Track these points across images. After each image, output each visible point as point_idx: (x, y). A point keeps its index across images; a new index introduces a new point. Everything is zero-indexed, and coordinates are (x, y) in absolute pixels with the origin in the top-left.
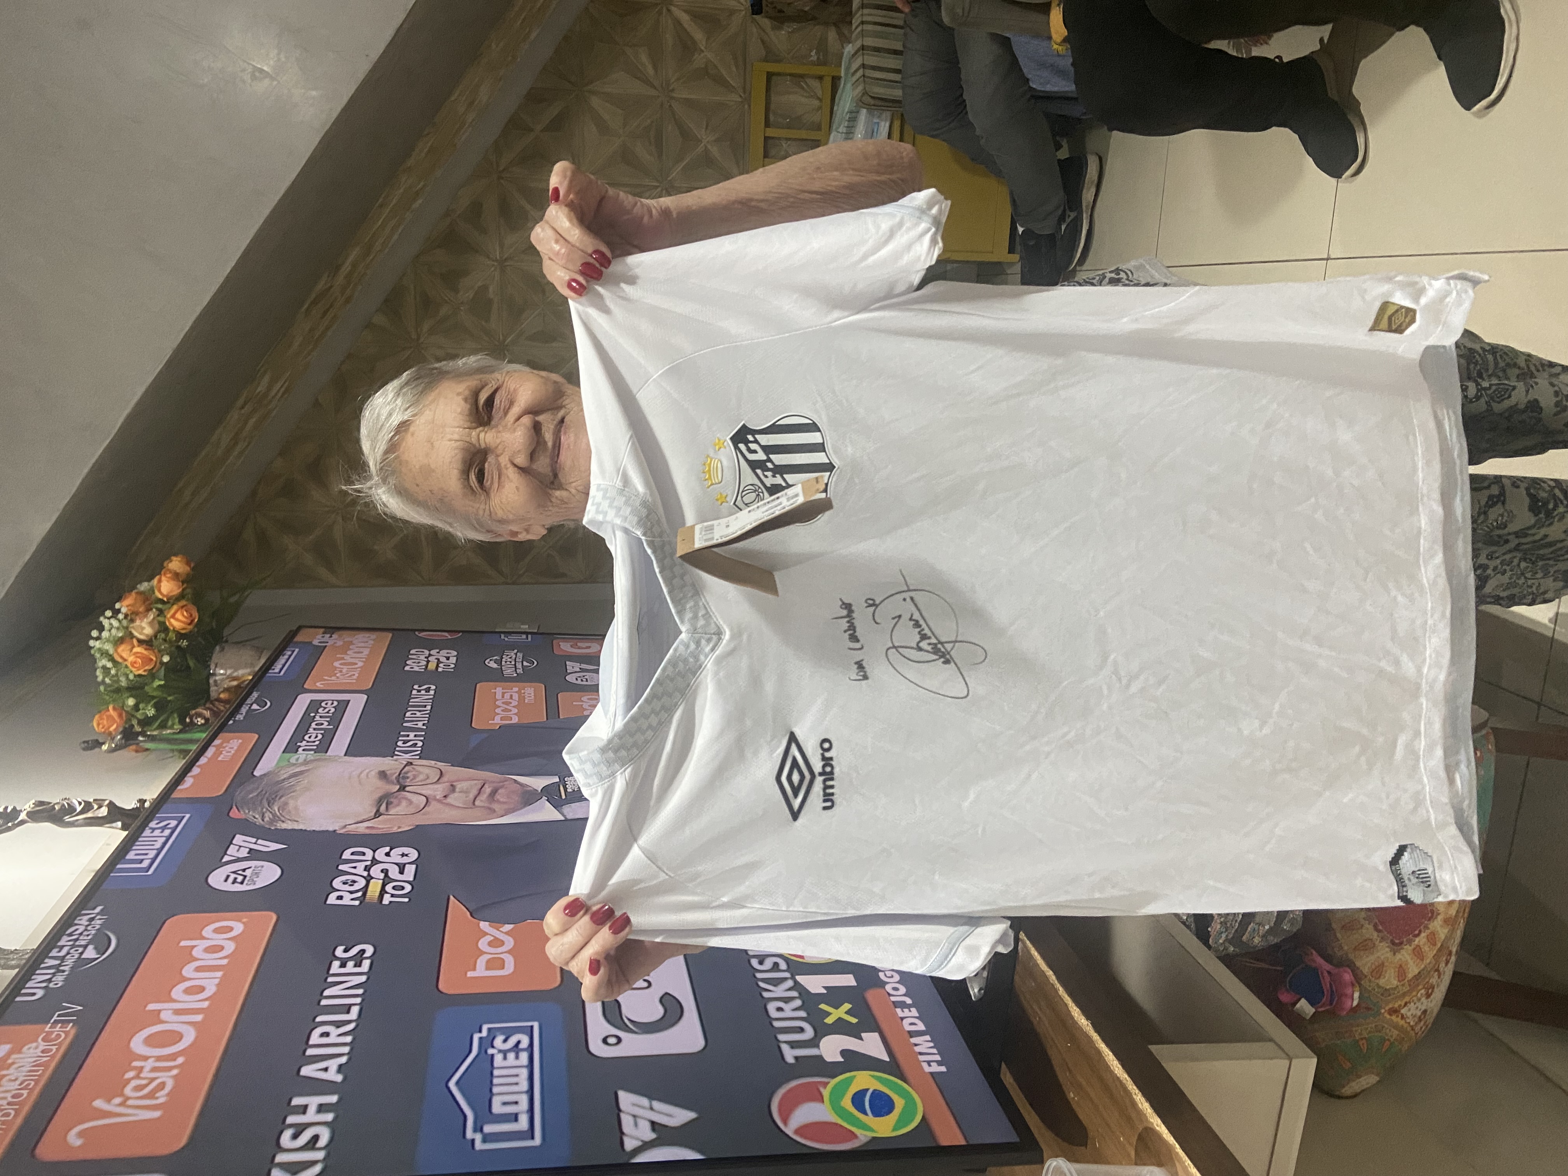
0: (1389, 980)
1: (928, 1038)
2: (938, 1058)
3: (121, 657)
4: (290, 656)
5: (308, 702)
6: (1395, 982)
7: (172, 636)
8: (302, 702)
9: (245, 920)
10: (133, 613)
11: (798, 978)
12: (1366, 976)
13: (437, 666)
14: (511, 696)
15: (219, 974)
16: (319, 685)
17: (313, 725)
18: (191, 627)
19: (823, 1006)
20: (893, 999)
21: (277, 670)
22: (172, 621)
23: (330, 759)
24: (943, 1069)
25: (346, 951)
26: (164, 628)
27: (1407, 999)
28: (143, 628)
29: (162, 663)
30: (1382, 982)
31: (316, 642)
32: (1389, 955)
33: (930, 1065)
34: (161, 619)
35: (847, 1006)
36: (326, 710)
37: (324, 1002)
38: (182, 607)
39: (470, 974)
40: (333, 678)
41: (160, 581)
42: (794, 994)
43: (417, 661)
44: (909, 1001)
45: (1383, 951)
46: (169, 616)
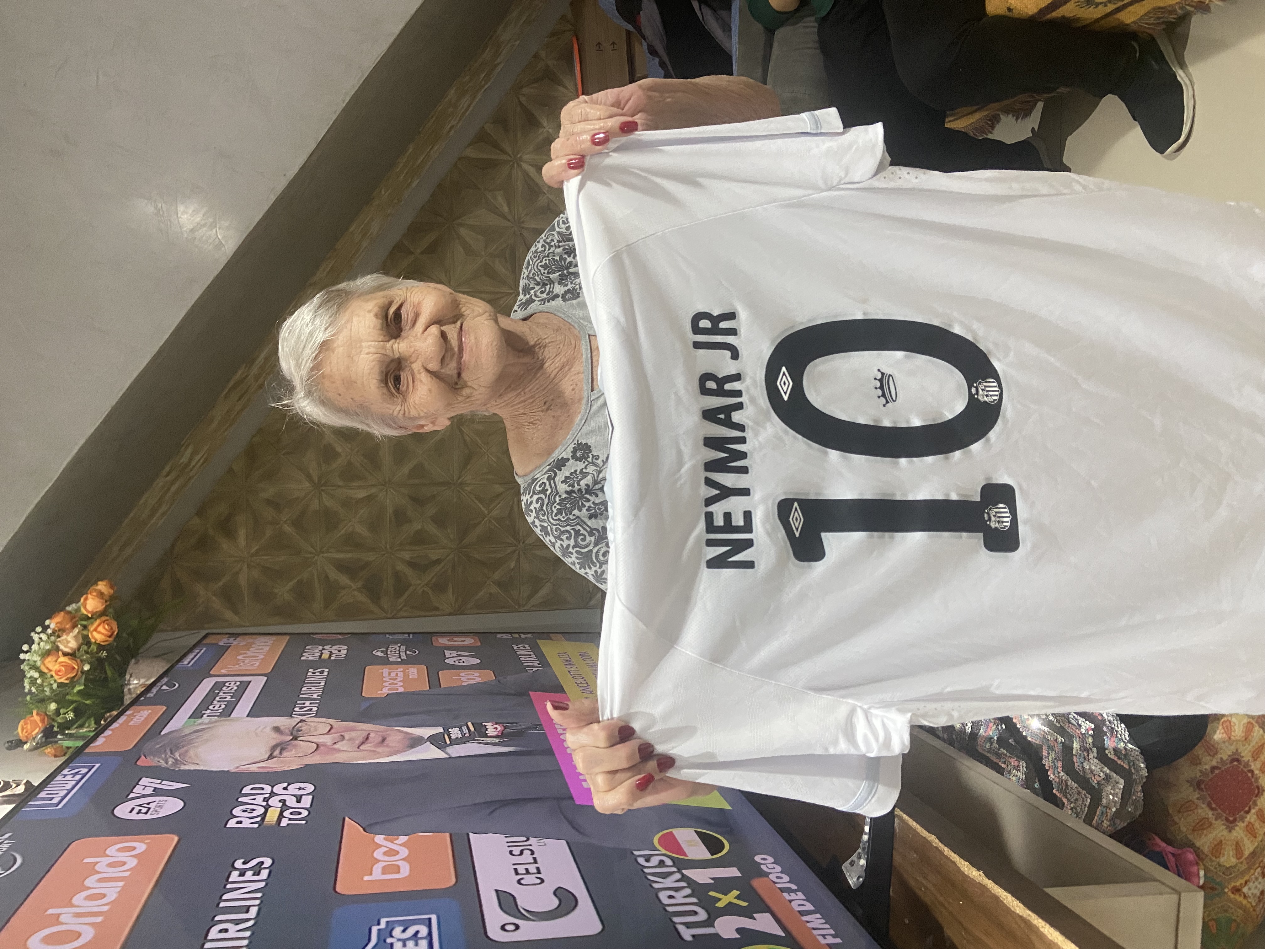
0: (1228, 859)
1: (818, 916)
2: (832, 932)
3: (48, 668)
4: (198, 653)
5: (214, 682)
6: (1234, 861)
7: (94, 648)
8: (207, 685)
9: (147, 841)
10: (59, 630)
11: (684, 871)
12: (1207, 856)
13: (330, 656)
14: (397, 675)
15: (121, 884)
16: (224, 671)
17: (217, 699)
18: (111, 639)
19: (712, 893)
20: (778, 886)
21: (186, 662)
22: (95, 634)
23: (232, 720)
24: (839, 941)
25: (244, 863)
26: (87, 641)
27: (1246, 878)
28: (68, 642)
29: (83, 672)
30: (1222, 860)
31: (221, 643)
32: (1225, 833)
33: (825, 938)
34: (85, 632)
35: (736, 893)
36: (230, 688)
37: (222, 904)
38: (104, 622)
39: (366, 878)
40: (237, 666)
41: (86, 599)
42: (683, 884)
43: (311, 654)
44: (794, 887)
45: (1219, 831)
46: (92, 629)
